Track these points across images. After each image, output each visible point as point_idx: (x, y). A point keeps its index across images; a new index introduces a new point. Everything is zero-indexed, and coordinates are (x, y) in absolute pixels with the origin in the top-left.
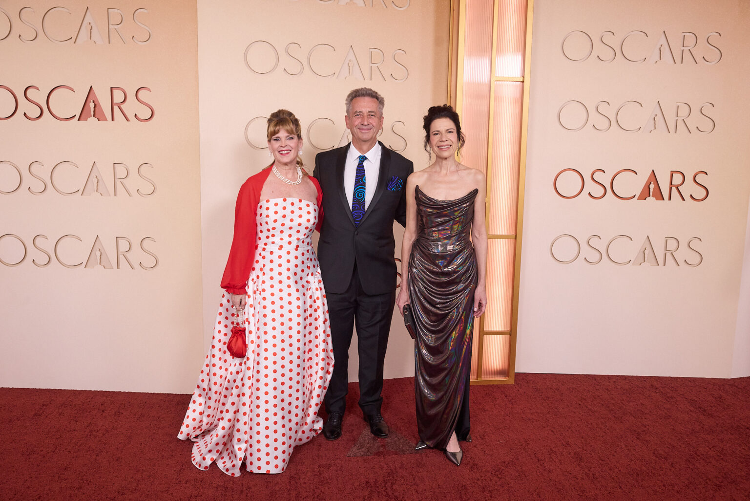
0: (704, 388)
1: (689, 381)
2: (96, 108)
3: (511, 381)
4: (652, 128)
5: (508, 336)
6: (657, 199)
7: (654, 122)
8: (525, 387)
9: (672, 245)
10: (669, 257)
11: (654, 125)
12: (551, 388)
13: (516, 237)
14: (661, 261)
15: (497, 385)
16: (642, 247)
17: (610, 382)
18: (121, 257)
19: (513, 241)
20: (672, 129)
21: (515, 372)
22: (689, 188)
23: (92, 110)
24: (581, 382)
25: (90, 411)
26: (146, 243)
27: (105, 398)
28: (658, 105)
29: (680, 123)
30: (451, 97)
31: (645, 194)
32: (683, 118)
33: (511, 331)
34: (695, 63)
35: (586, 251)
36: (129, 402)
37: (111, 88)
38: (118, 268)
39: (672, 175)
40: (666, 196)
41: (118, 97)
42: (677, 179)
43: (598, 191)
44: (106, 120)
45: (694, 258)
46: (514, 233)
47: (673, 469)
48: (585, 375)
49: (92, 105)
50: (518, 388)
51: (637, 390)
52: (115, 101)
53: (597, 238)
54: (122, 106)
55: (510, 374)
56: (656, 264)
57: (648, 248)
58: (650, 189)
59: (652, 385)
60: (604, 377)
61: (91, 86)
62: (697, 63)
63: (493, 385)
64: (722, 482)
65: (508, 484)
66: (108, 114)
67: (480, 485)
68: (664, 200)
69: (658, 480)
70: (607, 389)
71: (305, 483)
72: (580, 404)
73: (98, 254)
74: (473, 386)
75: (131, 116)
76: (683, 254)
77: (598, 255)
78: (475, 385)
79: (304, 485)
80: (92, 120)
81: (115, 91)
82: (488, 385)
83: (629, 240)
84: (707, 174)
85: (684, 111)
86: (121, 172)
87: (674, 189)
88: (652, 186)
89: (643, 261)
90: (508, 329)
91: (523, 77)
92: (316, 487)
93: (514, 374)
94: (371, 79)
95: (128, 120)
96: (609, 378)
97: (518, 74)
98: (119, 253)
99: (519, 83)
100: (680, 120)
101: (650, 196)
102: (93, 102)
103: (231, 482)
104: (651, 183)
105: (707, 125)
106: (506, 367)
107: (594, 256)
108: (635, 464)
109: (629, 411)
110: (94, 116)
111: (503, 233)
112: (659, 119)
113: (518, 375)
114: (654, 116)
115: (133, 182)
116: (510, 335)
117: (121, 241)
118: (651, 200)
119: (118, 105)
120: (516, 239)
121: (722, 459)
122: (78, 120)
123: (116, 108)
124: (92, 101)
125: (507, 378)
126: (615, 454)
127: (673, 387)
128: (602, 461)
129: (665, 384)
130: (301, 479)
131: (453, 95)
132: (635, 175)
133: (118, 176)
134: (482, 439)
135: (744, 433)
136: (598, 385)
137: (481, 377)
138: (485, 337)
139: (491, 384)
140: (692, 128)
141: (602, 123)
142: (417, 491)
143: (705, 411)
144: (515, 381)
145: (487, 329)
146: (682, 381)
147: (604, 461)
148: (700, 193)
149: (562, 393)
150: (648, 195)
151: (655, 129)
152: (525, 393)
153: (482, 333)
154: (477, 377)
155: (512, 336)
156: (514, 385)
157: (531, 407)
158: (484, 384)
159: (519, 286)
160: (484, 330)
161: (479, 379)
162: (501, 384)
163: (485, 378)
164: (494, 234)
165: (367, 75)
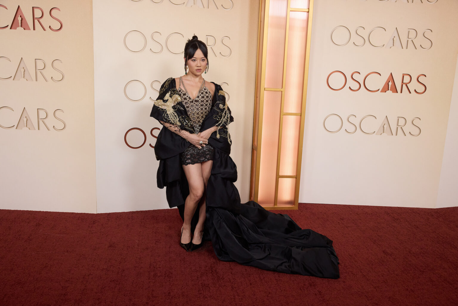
0: (418, 214)
1: (409, 209)
2: (23, 21)
3: (296, 207)
4: (392, 45)
5: (295, 179)
6: (393, 92)
7: (393, 41)
8: (305, 211)
9: (401, 122)
10: (399, 130)
11: (393, 43)
12: (321, 213)
13: (301, 115)
14: (394, 132)
15: (287, 211)
16: (382, 123)
17: (359, 209)
18: (41, 122)
19: (299, 117)
20: (404, 46)
21: (299, 202)
22: (414, 85)
23: (20, 22)
24: (341, 209)
25: (20, 223)
26: (58, 113)
27: (30, 215)
28: (396, 30)
29: (410, 43)
30: (261, 21)
31: (386, 89)
32: (411, 39)
33: (297, 176)
34: (421, 2)
35: (346, 125)
36: (46, 218)
37: (33, 7)
38: (38, 129)
39: (403, 77)
40: (399, 89)
41: (38, 14)
42: (407, 79)
43: (355, 86)
44: (30, 29)
45: (415, 131)
46: (300, 112)
47: (395, 262)
48: (343, 205)
49: (20, 19)
50: (300, 212)
51: (376, 214)
52: (35, 17)
53: (354, 117)
54: (41, 20)
55: (295, 203)
56: (391, 134)
57: (386, 123)
58: (389, 85)
59: (385, 212)
60: (356, 207)
61: (19, 6)
62: (422, 3)
63: (284, 210)
64: (425, 269)
66: (31, 25)
68: (397, 93)
69: (385, 268)
70: (357, 214)
71: (160, 268)
72: (339, 222)
73: (25, 120)
75: (47, 28)
76: (408, 128)
77: (354, 128)
79: (159, 269)
80: (20, 29)
81: (35, 10)
82: (281, 210)
83: (374, 118)
84: (425, 76)
85: (413, 34)
86: (40, 65)
87: (404, 86)
88: (390, 84)
89: (383, 132)
90: (295, 174)
91: (309, 9)
92: (167, 270)
93: (298, 204)
94: (208, 8)
95: (44, 30)
96: (358, 207)
97: (305, 7)
98: (39, 120)
99: (306, 13)
100: (410, 40)
101: (388, 90)
102: (21, 16)
103: (112, 267)
104: (389, 82)
105: (427, 44)
106: (293, 198)
107: (351, 128)
108: (372, 258)
109: (370, 227)
110: (21, 26)
111: (293, 112)
112: (397, 40)
113: (300, 204)
114: (393, 38)
115: (49, 72)
116: (296, 178)
117: (40, 111)
118: (389, 92)
119: (38, 19)
120: (301, 116)
121: (426, 256)
122: (11, 28)
123: (36, 21)
124: (19, 16)
125: (294, 206)
126: (359, 252)
127: (399, 213)
128: (351, 256)
129: (394, 211)
130: (157, 265)
131: (262, 20)
132: (380, 76)
133: (38, 68)
135: (441, 241)
136: (351, 211)
138: (280, 179)
139: (283, 209)
140: (418, 46)
141: (359, 41)
143: (418, 227)
144: (299, 208)
145: (281, 174)
146: (405, 209)
147: (352, 256)
148: (421, 89)
149: (328, 216)
150: (387, 89)
151: (394, 45)
152: (304, 215)
153: (278, 177)
154: (274, 205)
155: (297, 178)
156: (298, 210)
157: (308, 224)
158: (278, 209)
159: (302, 147)
160: (280, 174)
161: (276, 206)
162: (289, 209)
163: (279, 206)
164: (287, 112)
165: (206, 5)
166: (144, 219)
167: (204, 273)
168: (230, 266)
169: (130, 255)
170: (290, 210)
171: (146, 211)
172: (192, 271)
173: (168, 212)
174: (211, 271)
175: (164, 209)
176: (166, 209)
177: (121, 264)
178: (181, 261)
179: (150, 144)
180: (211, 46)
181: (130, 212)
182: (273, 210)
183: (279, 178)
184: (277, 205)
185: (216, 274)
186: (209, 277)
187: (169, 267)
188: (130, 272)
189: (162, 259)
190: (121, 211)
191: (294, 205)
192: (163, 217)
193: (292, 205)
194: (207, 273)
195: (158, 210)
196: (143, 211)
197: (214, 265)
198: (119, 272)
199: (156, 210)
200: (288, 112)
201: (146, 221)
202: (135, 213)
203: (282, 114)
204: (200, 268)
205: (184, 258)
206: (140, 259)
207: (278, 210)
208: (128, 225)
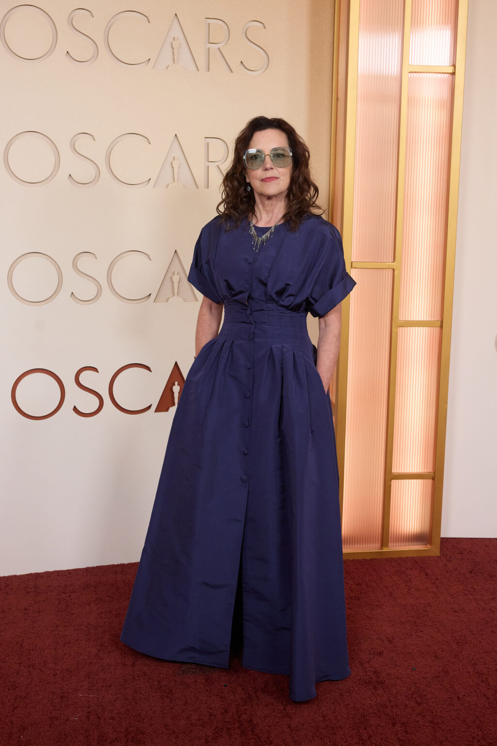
3: (434, 550)
5: (430, 481)
8: (457, 559)
13: (441, 325)
15: (413, 559)
19: (437, 330)
21: (443, 535)
30: (337, 98)
33: (434, 473)
46: (437, 318)
50: (445, 561)
55: (433, 540)
63: (407, 558)
65: (433, 712)
67: (388, 715)
71: (112, 718)
74: (376, 559)
78: (378, 558)
79: (110, 722)
82: (400, 558)
90: (429, 469)
91: (454, 66)
92: (130, 724)
93: (439, 541)
94: (209, 70)
97: (445, 61)
106: (426, 528)
111: (421, 318)
113: (447, 543)
116: (433, 479)
120: (441, 327)
125: (428, 545)
130: (106, 713)
131: (341, 96)
134: (391, 642)
137: (387, 546)
138: (394, 482)
139: (404, 556)
142: (289, 727)
144: (441, 550)
145: (396, 469)
152: (456, 569)
153: (389, 477)
154: (382, 546)
155: (436, 479)
156: (440, 557)
157: (466, 592)
158: (392, 557)
159: (447, 403)
160: (393, 471)
161: (385, 550)
162: (418, 555)
163: (394, 547)
164: (407, 319)
165: (202, 63)
166: (64, 593)
167: (222, 729)
168: (285, 709)
169: (37, 688)
170: (420, 557)
171: (69, 572)
172: (192, 724)
173: (122, 571)
174: (237, 725)
175: (113, 566)
176: (118, 565)
177: (16, 711)
178: (162, 699)
179: (75, 407)
180: (216, 164)
181: (31, 574)
182: (378, 557)
183: (392, 481)
184: (390, 545)
185: (252, 731)
186: (234, 740)
187: (134, 716)
188: (40, 733)
189: (116, 694)
190: (6, 575)
191: (431, 545)
192: (112, 585)
193: (426, 545)
194: (228, 729)
195: (97, 567)
196: (60, 571)
197: (245, 707)
198: (11, 732)
199: (93, 568)
200: (409, 319)
201: (70, 596)
202: (42, 577)
203: (395, 324)
204: (210, 715)
205: (171, 691)
206: (62, 697)
207: (392, 559)
208: (25, 609)
